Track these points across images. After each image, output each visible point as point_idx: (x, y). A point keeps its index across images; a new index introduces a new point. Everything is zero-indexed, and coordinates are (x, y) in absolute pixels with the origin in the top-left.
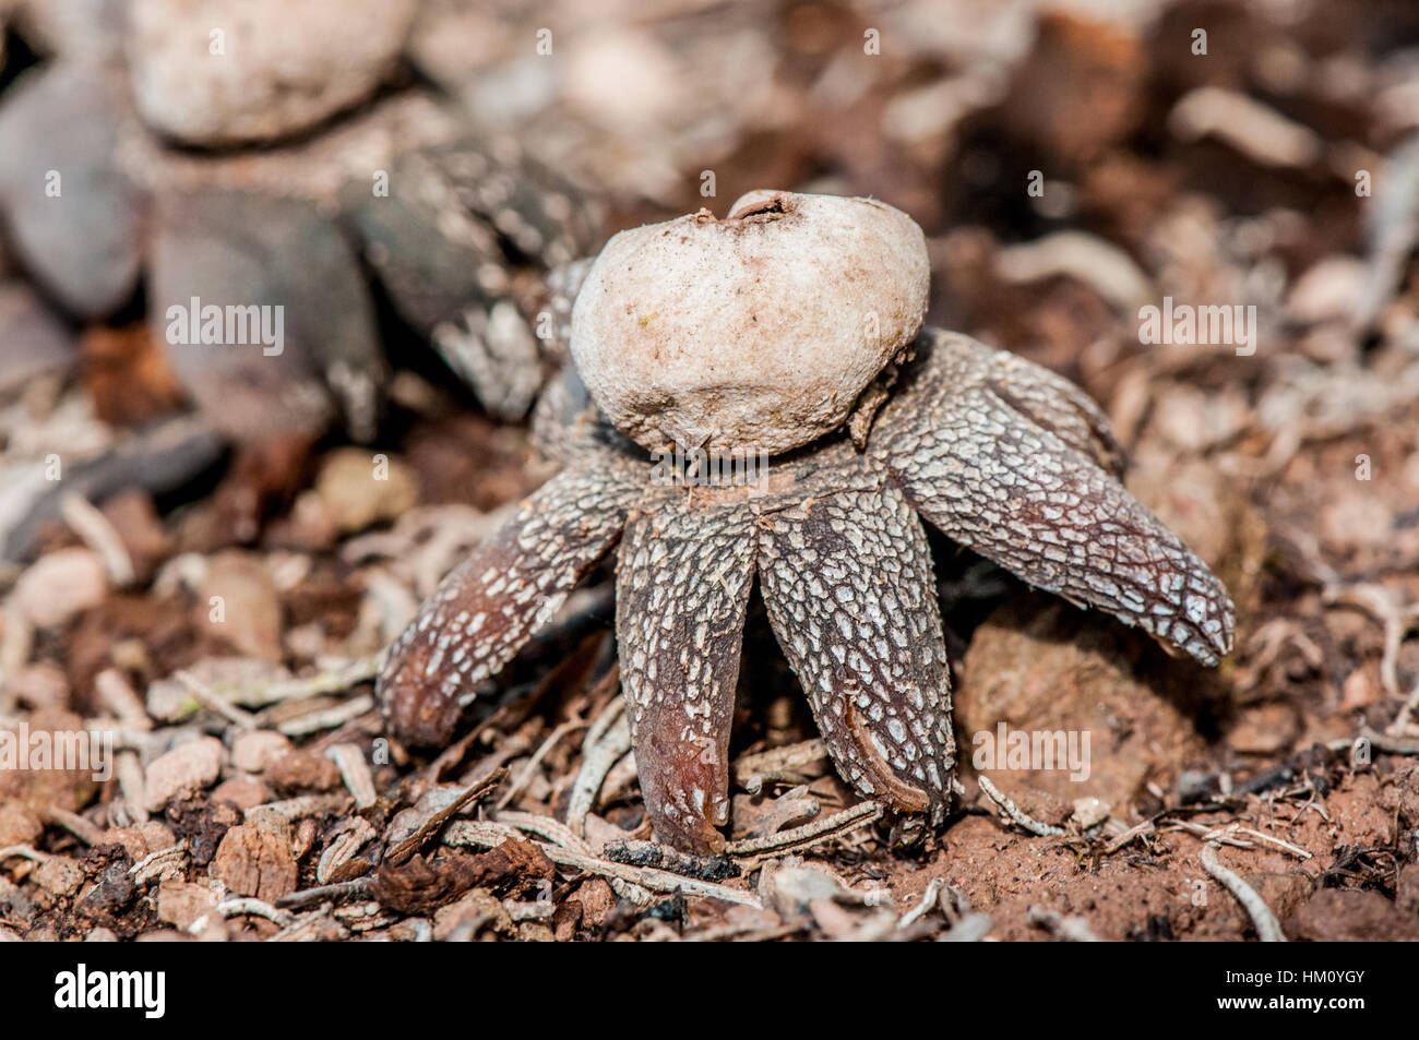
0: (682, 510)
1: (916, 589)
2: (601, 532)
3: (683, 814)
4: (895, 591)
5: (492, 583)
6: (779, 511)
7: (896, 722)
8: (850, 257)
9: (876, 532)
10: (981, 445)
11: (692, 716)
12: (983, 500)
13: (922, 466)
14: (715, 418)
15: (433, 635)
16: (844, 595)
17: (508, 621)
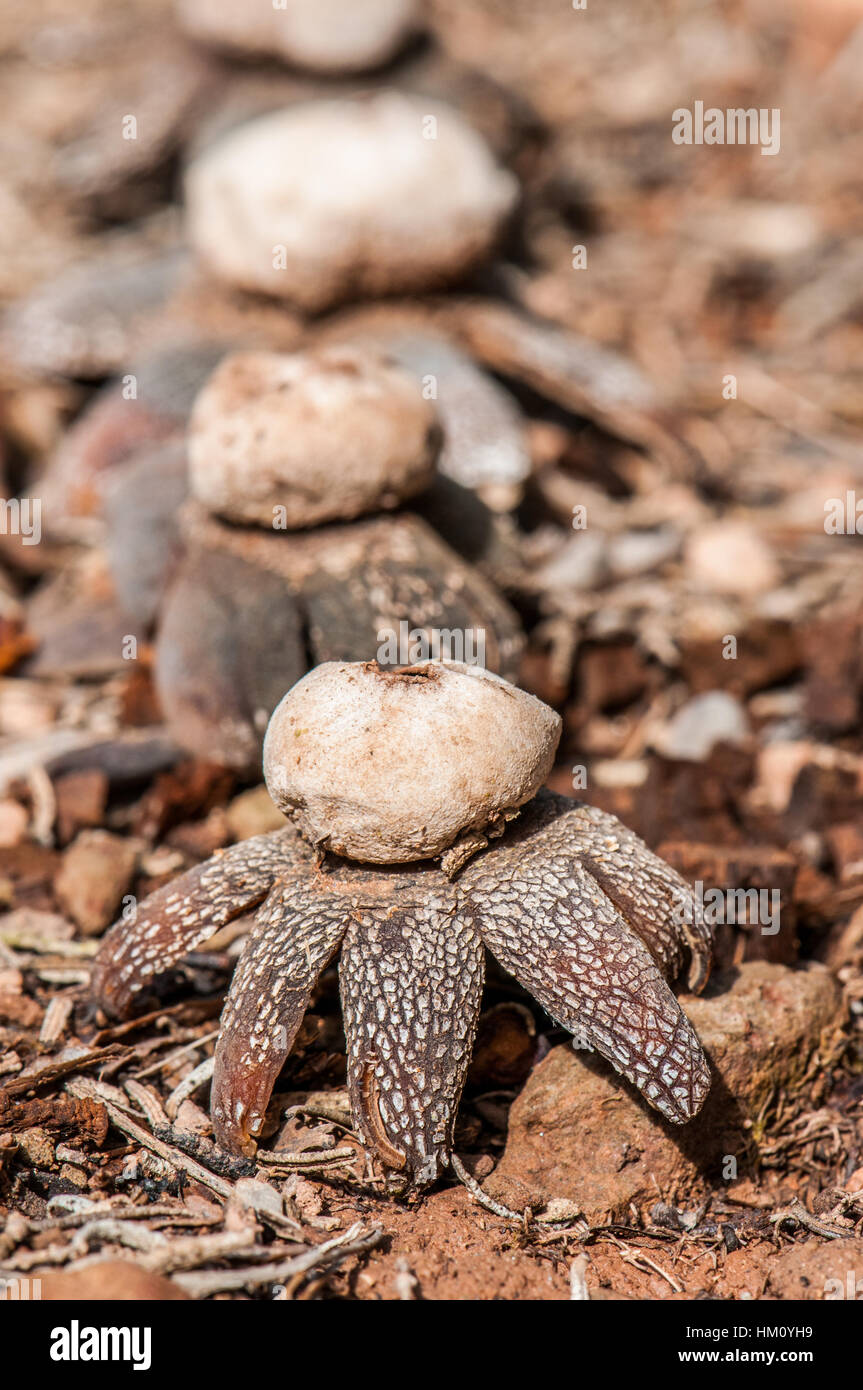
0: (306, 888)
1: (451, 997)
2: (253, 887)
3: (226, 1119)
4: (431, 994)
5: (172, 904)
6: (371, 908)
7: (399, 1095)
8: (461, 727)
9: (435, 946)
10: (542, 901)
11: (253, 1046)
12: (529, 944)
13: (493, 904)
14: (333, 823)
15: (125, 932)
16: (389, 986)
17: (173, 936)
